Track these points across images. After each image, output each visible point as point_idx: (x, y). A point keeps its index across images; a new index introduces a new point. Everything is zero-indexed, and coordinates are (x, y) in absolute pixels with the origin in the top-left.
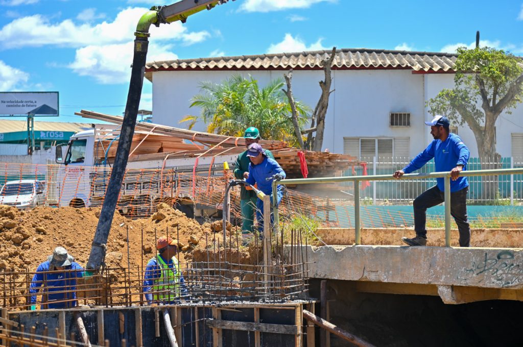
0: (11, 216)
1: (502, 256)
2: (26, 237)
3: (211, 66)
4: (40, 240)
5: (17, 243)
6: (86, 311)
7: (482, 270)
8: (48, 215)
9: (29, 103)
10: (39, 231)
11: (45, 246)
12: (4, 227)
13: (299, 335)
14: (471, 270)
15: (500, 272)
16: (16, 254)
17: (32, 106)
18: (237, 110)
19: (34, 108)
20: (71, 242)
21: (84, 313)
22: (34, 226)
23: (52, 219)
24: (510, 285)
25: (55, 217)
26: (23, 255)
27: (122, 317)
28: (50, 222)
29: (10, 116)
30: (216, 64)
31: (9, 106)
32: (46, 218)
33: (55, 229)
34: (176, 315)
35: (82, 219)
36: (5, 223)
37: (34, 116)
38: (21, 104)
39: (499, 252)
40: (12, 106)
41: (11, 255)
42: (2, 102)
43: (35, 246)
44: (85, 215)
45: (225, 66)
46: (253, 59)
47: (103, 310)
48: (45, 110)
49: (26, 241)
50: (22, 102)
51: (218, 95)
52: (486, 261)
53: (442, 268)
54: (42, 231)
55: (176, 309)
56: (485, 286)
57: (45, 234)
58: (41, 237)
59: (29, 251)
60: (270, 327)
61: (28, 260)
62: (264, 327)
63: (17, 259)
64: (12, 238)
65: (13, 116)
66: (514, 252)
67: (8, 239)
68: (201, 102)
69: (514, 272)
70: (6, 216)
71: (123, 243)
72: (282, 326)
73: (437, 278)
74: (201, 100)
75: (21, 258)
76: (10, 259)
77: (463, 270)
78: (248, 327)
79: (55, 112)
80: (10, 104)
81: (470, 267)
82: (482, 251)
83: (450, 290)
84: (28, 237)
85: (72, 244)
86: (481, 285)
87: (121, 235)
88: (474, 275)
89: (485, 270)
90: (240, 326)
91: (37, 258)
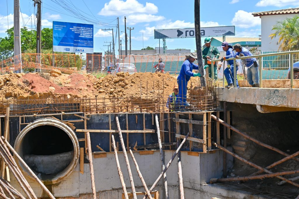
0: (123, 76)
1: (275, 92)
2: (126, 84)
3: (281, 13)
4: (131, 86)
5: (123, 87)
6: (121, 114)
7: (269, 98)
8: (138, 76)
9: (223, 31)
10: (132, 82)
11: (133, 88)
12: (120, 81)
13: (205, 125)
14: (266, 98)
15: (274, 99)
16: (121, 91)
17: (225, 32)
18: (292, 30)
19: (225, 33)
20: (144, 86)
21: (120, 115)
22: (131, 80)
23: (139, 77)
24: (277, 105)
25: (141, 77)
26: (123, 91)
27: (137, 117)
28: (138, 78)
29: (216, 36)
30: (275, 12)
31: (216, 32)
32: (137, 77)
33: (139, 81)
34: (161, 116)
35: (152, 77)
36: (120, 79)
37: (225, 36)
38: (220, 31)
39: (275, 90)
40: (217, 32)
41: (119, 92)
42: (213, 31)
43: (129, 88)
44: (154, 75)
45: (291, 12)
46: (293, 9)
47: (127, 114)
48: (230, 33)
49: (126, 86)
50: (221, 30)
51: (284, 24)
52: (270, 94)
53: (258, 97)
54: (133, 82)
55: (161, 114)
56: (270, 105)
57: (134, 83)
58: (132, 84)
59: (126, 90)
60: (194, 122)
61: (124, 93)
62: (192, 122)
63: (121, 93)
64: (122, 84)
65: (210, 36)
66: (279, 90)
67: (120, 85)
68: (277, 28)
69: (279, 99)
70: (122, 76)
71: (165, 86)
72: (198, 121)
73: (256, 101)
74: (276, 27)
75: (122, 93)
76: (118, 93)
77: (264, 98)
78: (187, 121)
79: (233, 34)
80: (216, 31)
81: (266, 97)
82: (269, 89)
83: (260, 107)
84: (128, 84)
85: (144, 87)
86: (269, 105)
87: (166, 83)
88: (267, 100)
89: (270, 98)
90: (184, 121)
91: (128, 93)
